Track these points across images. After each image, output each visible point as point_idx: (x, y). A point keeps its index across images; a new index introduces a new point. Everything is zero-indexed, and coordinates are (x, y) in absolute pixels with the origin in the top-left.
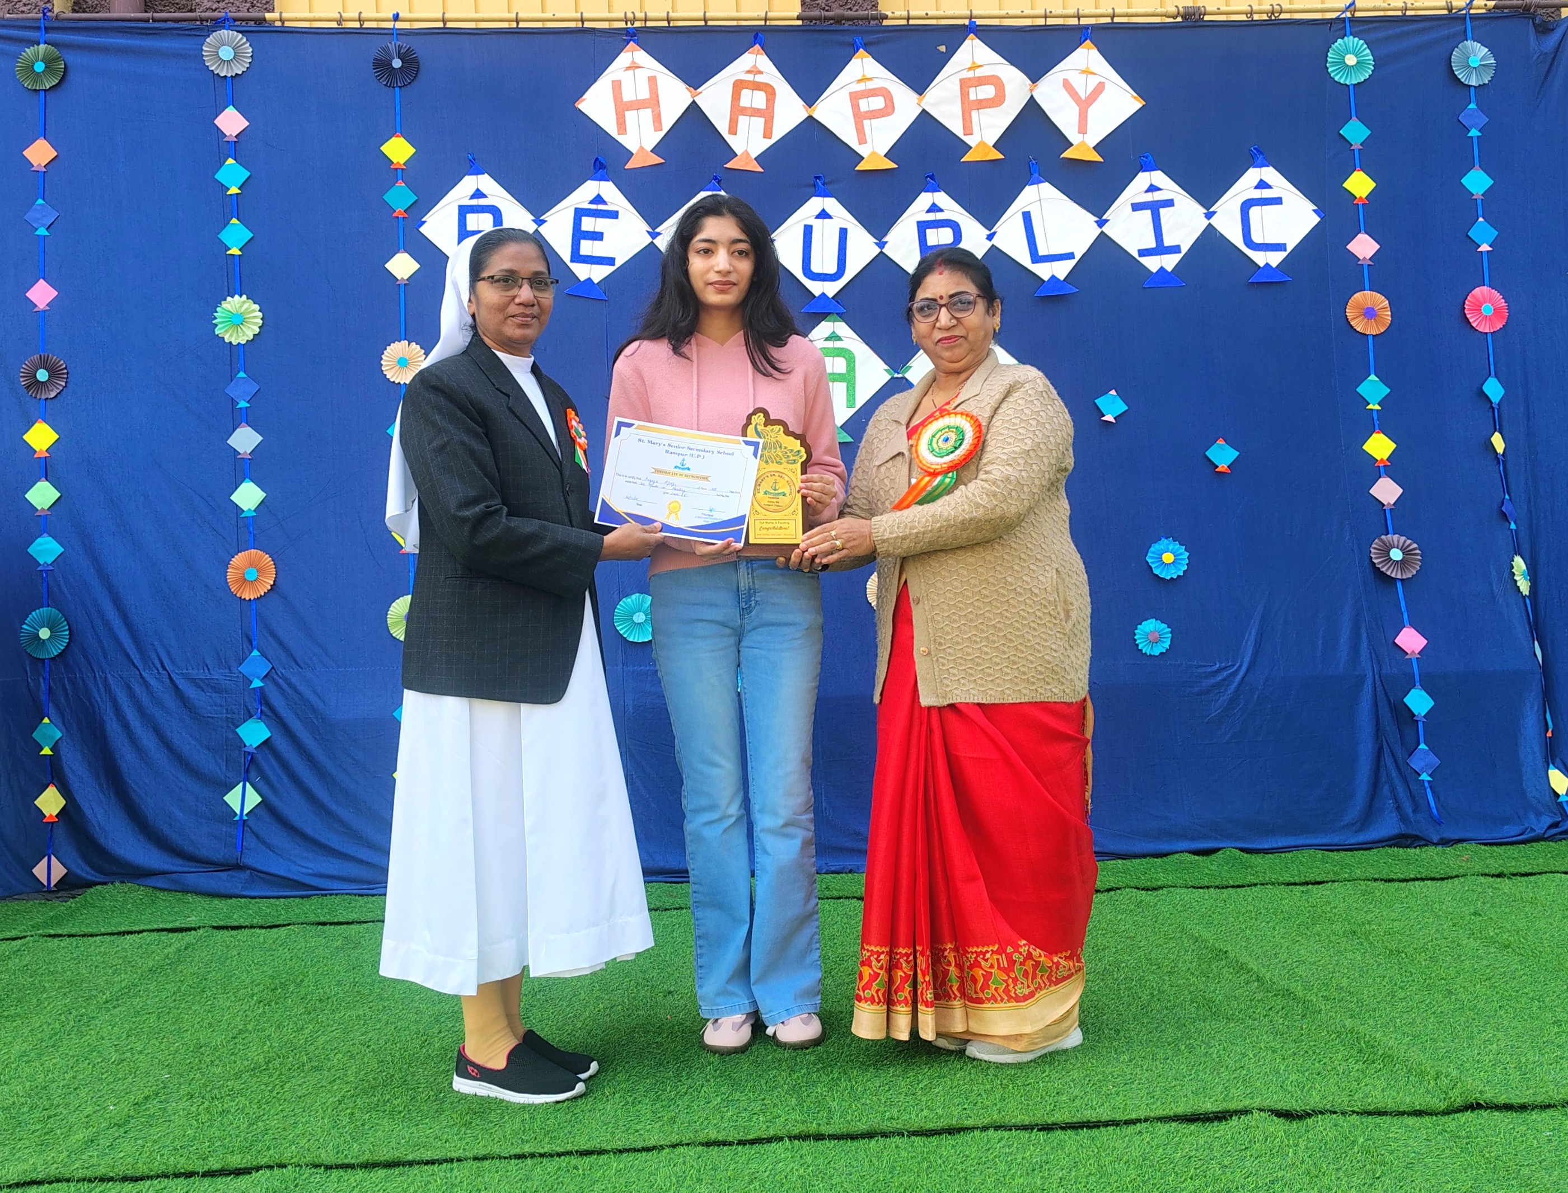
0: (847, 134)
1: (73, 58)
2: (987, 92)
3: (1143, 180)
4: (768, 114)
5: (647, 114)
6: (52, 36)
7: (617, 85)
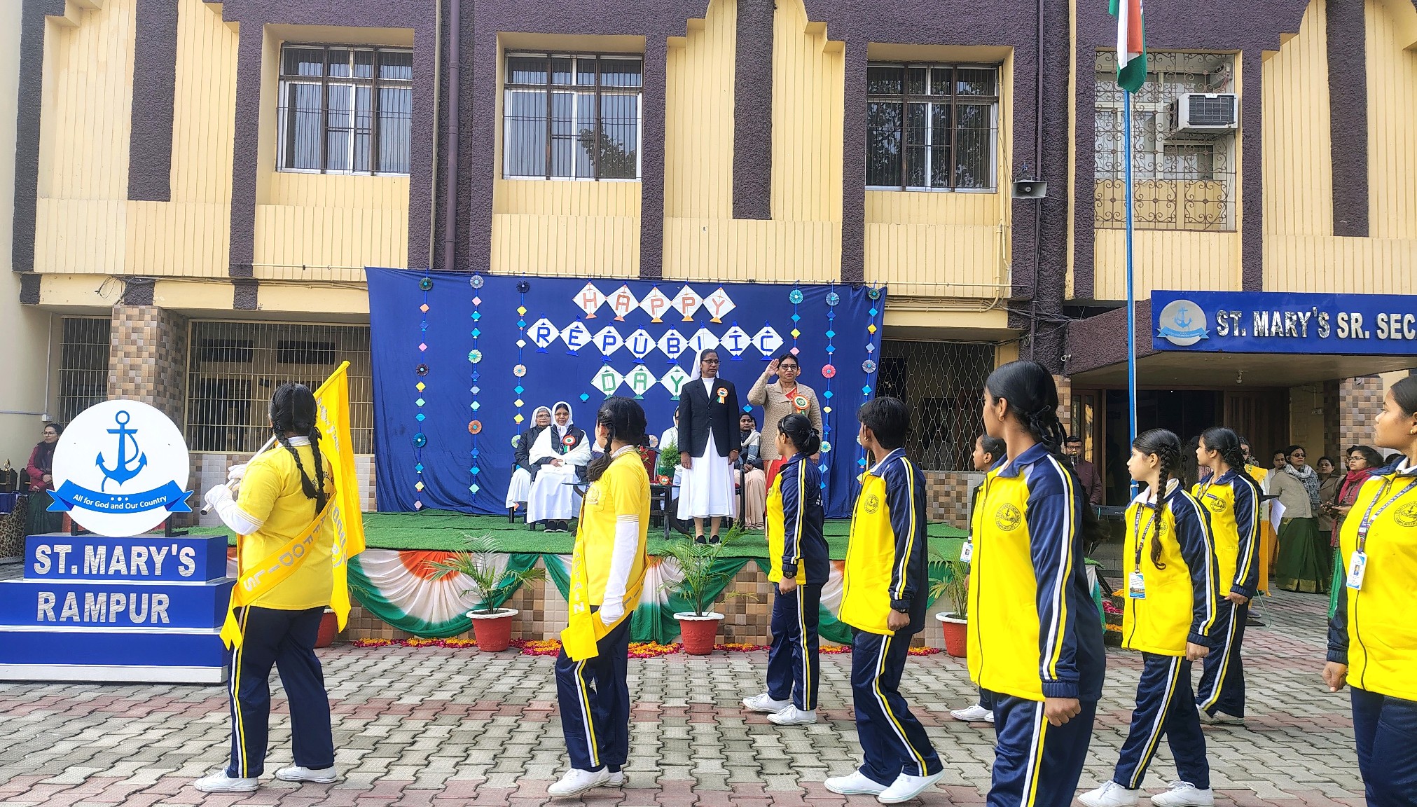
0: (650, 313)
1: (434, 281)
2: (690, 302)
3: (733, 329)
4: (627, 305)
5: (593, 303)
6: (429, 275)
7: (585, 294)
